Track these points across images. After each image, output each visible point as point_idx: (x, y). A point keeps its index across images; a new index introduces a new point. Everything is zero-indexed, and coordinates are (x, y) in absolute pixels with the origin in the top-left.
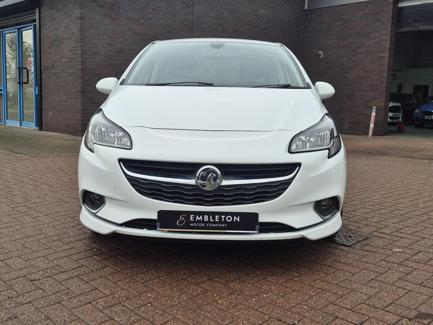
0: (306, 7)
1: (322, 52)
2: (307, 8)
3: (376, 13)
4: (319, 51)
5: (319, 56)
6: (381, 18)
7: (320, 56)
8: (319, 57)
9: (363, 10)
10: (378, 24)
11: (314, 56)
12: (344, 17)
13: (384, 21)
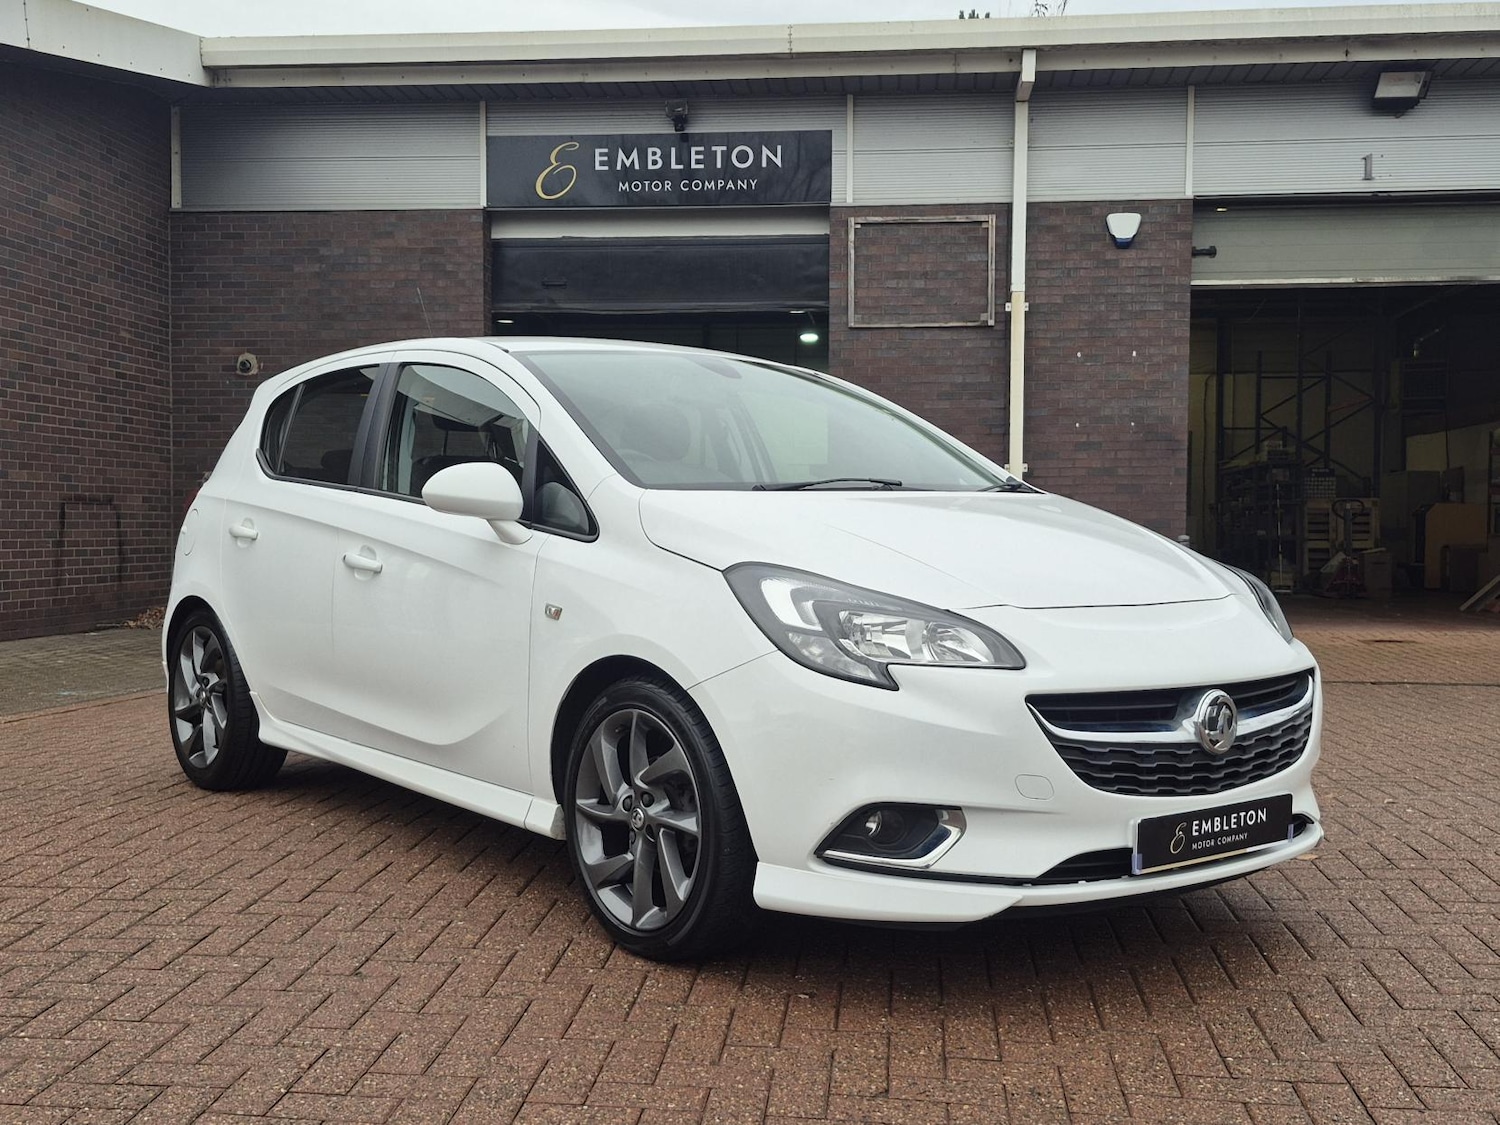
0: (176, 203)
1: (254, 356)
2: (179, 206)
3: (432, 251)
4: (243, 353)
5: (242, 370)
6: (449, 268)
7: (249, 369)
8: (245, 374)
9: (390, 235)
10: (441, 283)
11: (225, 369)
12: (323, 251)
13: (461, 276)
